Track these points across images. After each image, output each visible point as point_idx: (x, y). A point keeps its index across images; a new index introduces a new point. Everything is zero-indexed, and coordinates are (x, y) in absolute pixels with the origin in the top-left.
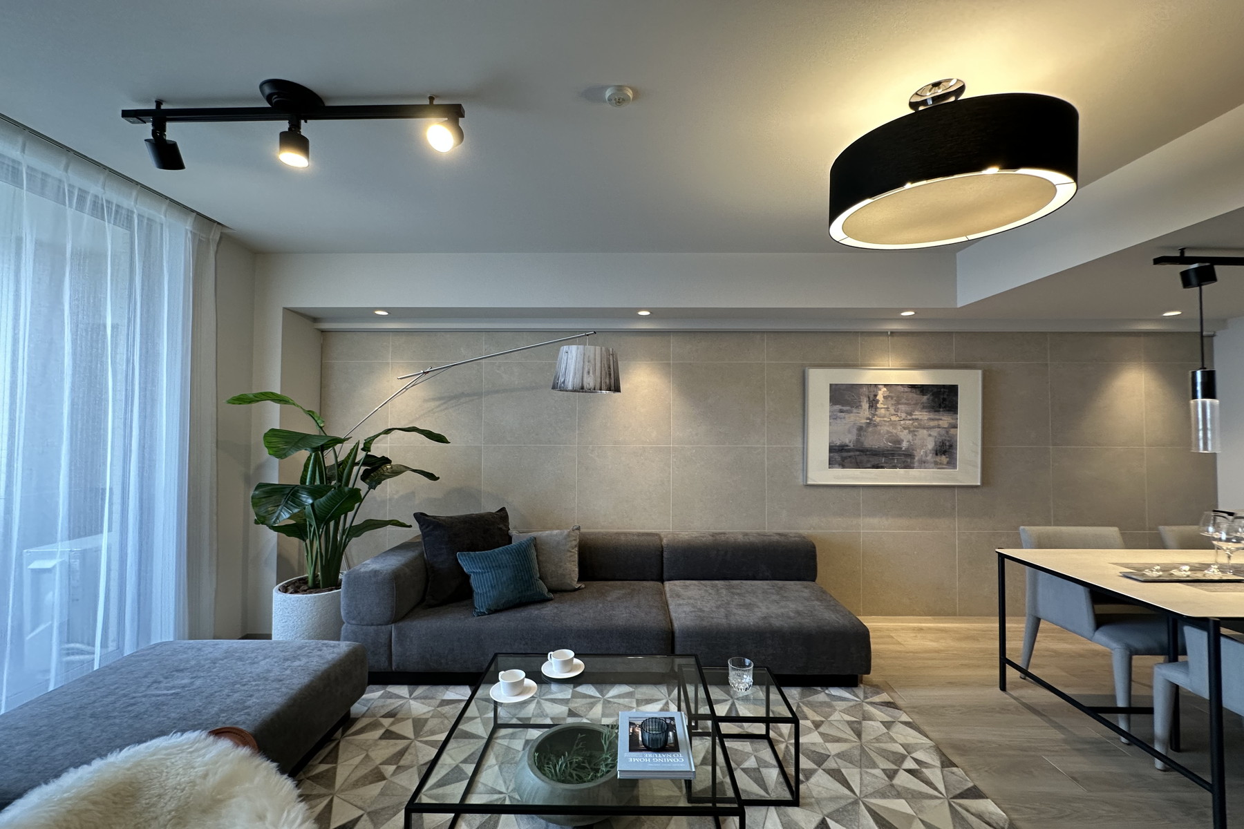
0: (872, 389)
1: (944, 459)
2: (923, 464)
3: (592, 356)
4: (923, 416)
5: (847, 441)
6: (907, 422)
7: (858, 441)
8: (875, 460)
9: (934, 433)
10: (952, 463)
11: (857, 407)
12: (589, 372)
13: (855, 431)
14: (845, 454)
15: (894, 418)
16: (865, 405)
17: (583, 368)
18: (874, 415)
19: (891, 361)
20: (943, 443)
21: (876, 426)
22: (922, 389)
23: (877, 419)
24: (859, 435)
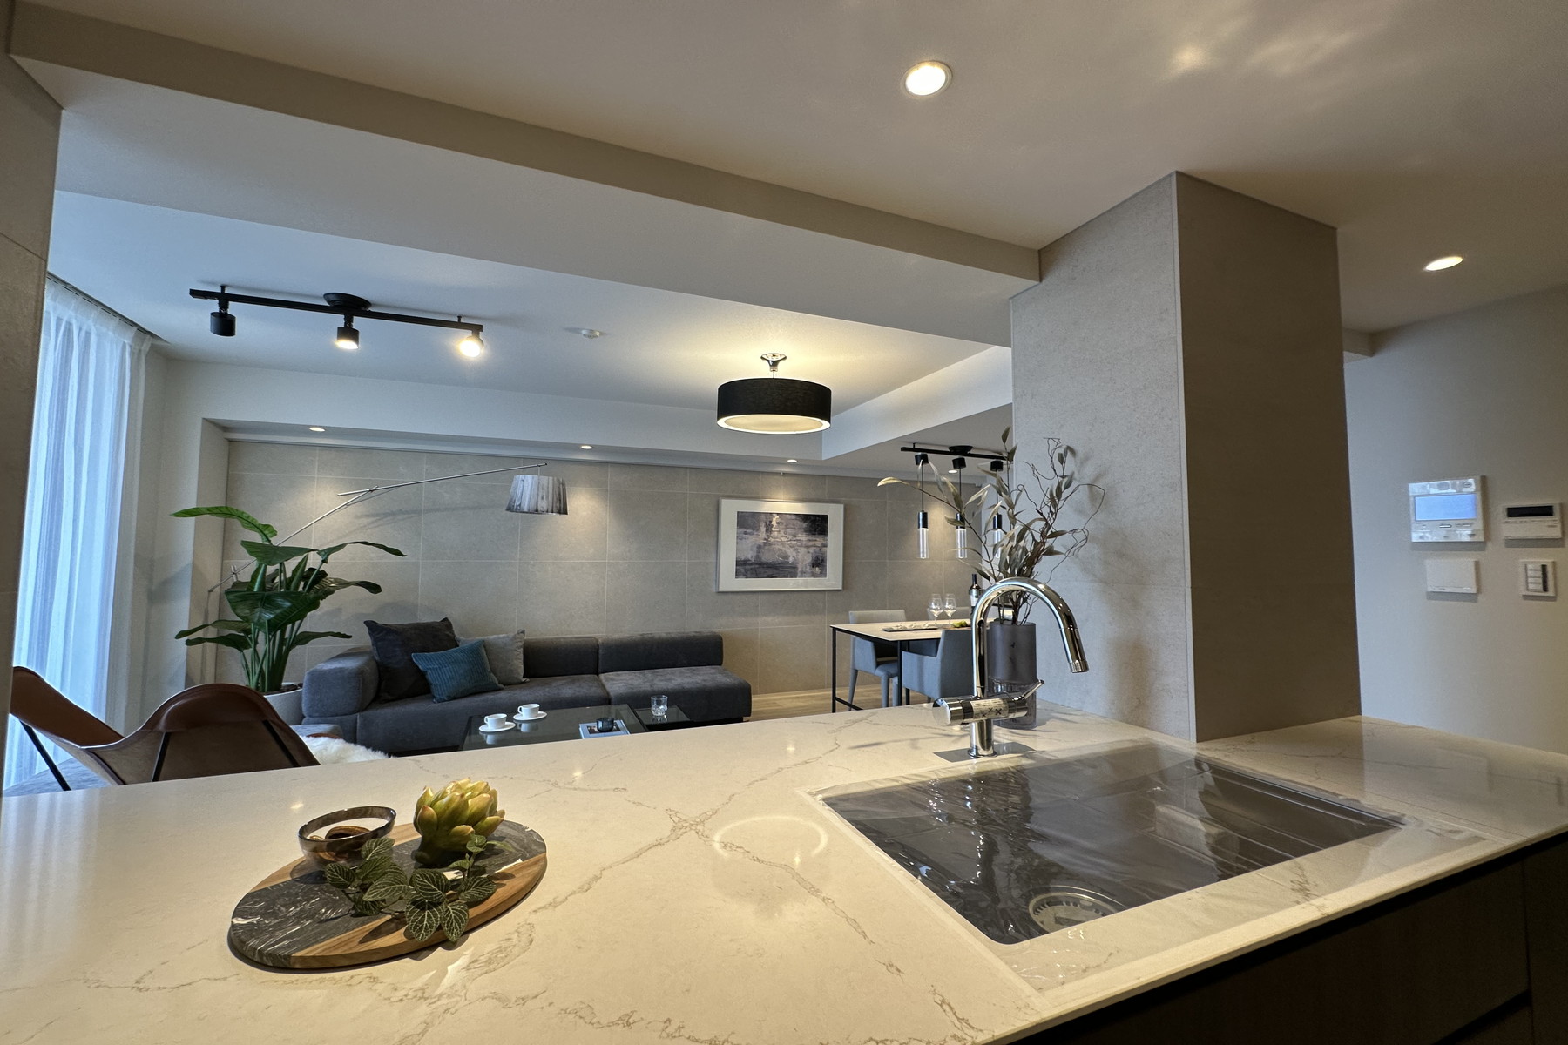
0: (768, 516)
1: (817, 570)
2: (803, 574)
3: (546, 484)
4: (803, 537)
5: (749, 556)
6: (793, 542)
7: (757, 556)
8: (770, 572)
9: (811, 550)
10: (823, 574)
11: (757, 530)
12: (542, 498)
13: (755, 549)
14: (748, 567)
15: (783, 539)
16: (763, 529)
17: (538, 494)
18: (769, 536)
19: (782, 495)
20: (817, 558)
21: (770, 545)
22: (805, 517)
23: (771, 540)
24: (758, 552)
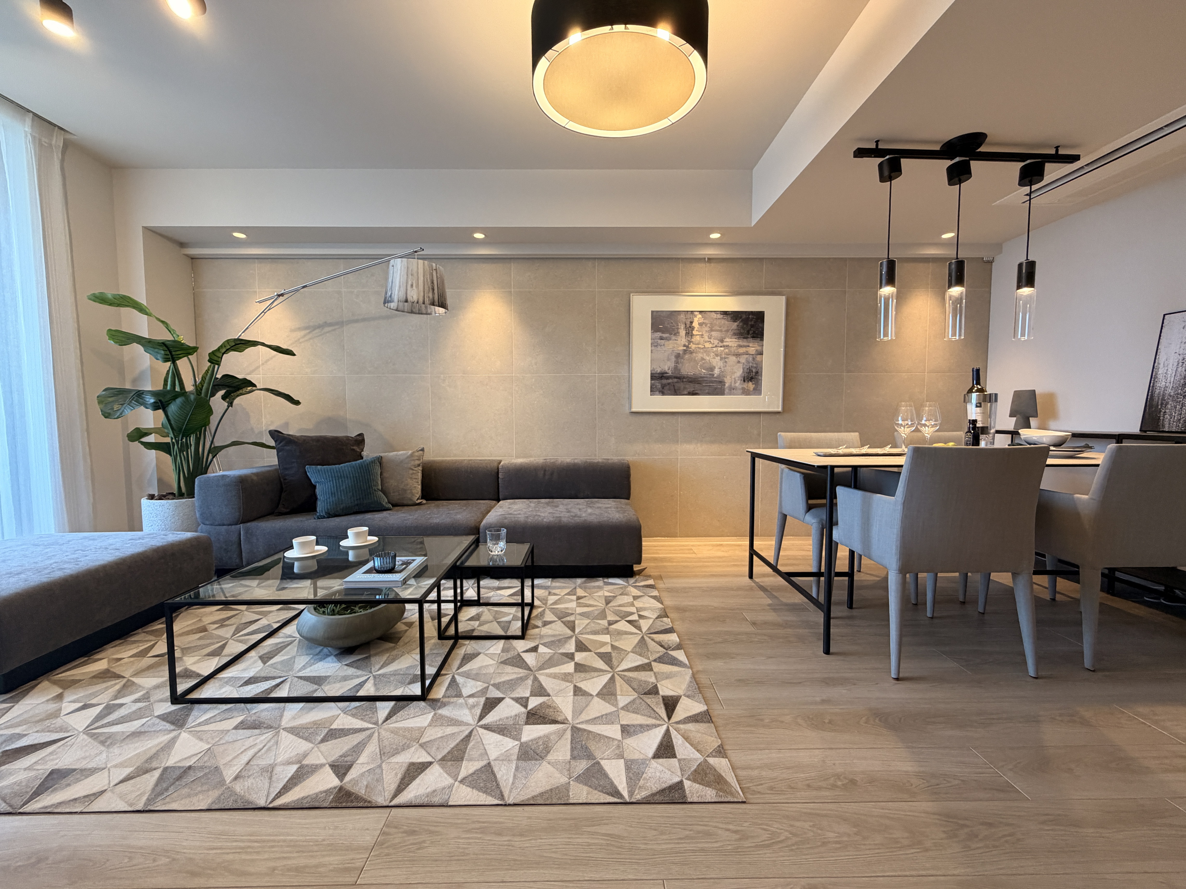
0: (689, 316)
1: (751, 386)
2: (732, 390)
4: (732, 342)
5: (666, 368)
6: (719, 349)
7: (676, 368)
8: (691, 387)
9: (743, 359)
10: (757, 390)
11: (675, 334)
12: (412, 286)
13: (673, 359)
14: (665, 381)
15: (708, 345)
16: (683, 332)
17: (407, 283)
18: (690, 342)
19: (708, 287)
20: (750, 371)
21: (691, 353)
22: (735, 316)
23: (693, 346)
24: (677, 362)
